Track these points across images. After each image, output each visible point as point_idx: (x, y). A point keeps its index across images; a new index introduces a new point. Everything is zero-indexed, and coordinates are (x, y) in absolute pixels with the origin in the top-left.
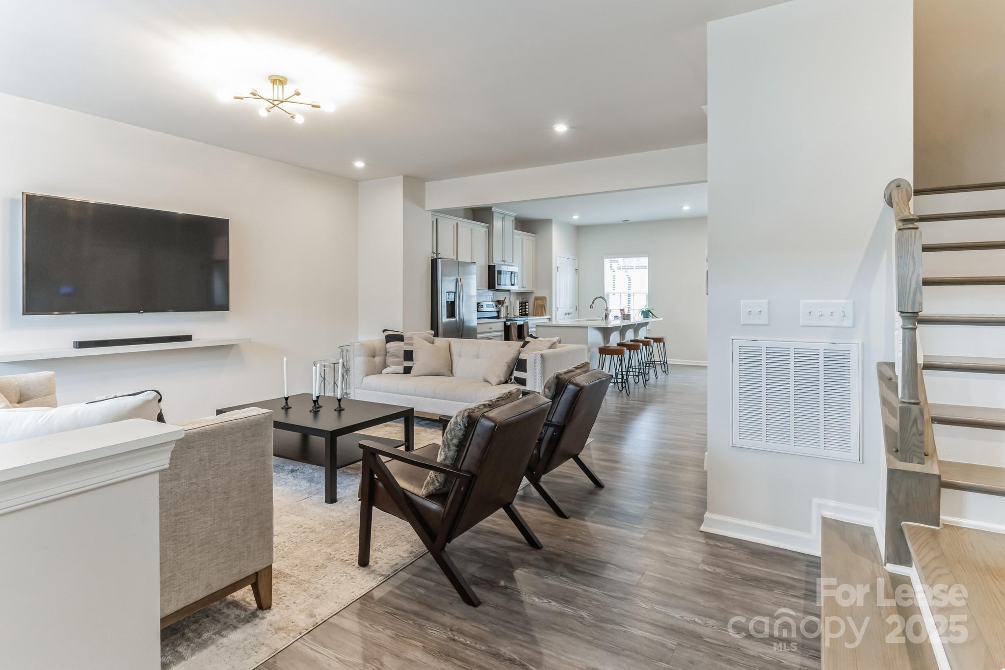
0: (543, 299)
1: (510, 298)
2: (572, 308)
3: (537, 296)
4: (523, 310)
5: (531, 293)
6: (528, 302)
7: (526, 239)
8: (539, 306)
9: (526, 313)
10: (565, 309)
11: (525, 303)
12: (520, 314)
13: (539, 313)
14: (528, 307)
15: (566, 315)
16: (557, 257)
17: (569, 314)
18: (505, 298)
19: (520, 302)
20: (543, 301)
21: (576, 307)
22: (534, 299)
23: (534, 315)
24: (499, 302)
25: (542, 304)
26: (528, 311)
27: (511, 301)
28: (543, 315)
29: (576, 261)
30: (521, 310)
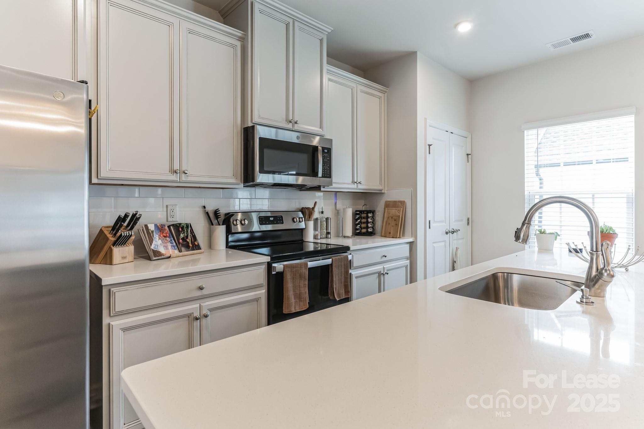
0: (399, 205)
1: (336, 204)
2: (461, 220)
3: (388, 200)
4: (363, 225)
5: (379, 194)
6: (373, 212)
7: (362, 91)
8: (392, 218)
9: (367, 231)
10: (445, 223)
11: (366, 212)
12: (357, 233)
13: (391, 234)
14: (371, 221)
15: (447, 234)
16: (428, 125)
17: (453, 232)
18: (316, 203)
19: (356, 211)
20: (401, 209)
21: (468, 219)
22: (384, 206)
23: (383, 234)
24: (303, 211)
25: (399, 216)
26: (373, 227)
27: (338, 208)
28: (398, 237)
29: (469, 139)
30: (359, 226)
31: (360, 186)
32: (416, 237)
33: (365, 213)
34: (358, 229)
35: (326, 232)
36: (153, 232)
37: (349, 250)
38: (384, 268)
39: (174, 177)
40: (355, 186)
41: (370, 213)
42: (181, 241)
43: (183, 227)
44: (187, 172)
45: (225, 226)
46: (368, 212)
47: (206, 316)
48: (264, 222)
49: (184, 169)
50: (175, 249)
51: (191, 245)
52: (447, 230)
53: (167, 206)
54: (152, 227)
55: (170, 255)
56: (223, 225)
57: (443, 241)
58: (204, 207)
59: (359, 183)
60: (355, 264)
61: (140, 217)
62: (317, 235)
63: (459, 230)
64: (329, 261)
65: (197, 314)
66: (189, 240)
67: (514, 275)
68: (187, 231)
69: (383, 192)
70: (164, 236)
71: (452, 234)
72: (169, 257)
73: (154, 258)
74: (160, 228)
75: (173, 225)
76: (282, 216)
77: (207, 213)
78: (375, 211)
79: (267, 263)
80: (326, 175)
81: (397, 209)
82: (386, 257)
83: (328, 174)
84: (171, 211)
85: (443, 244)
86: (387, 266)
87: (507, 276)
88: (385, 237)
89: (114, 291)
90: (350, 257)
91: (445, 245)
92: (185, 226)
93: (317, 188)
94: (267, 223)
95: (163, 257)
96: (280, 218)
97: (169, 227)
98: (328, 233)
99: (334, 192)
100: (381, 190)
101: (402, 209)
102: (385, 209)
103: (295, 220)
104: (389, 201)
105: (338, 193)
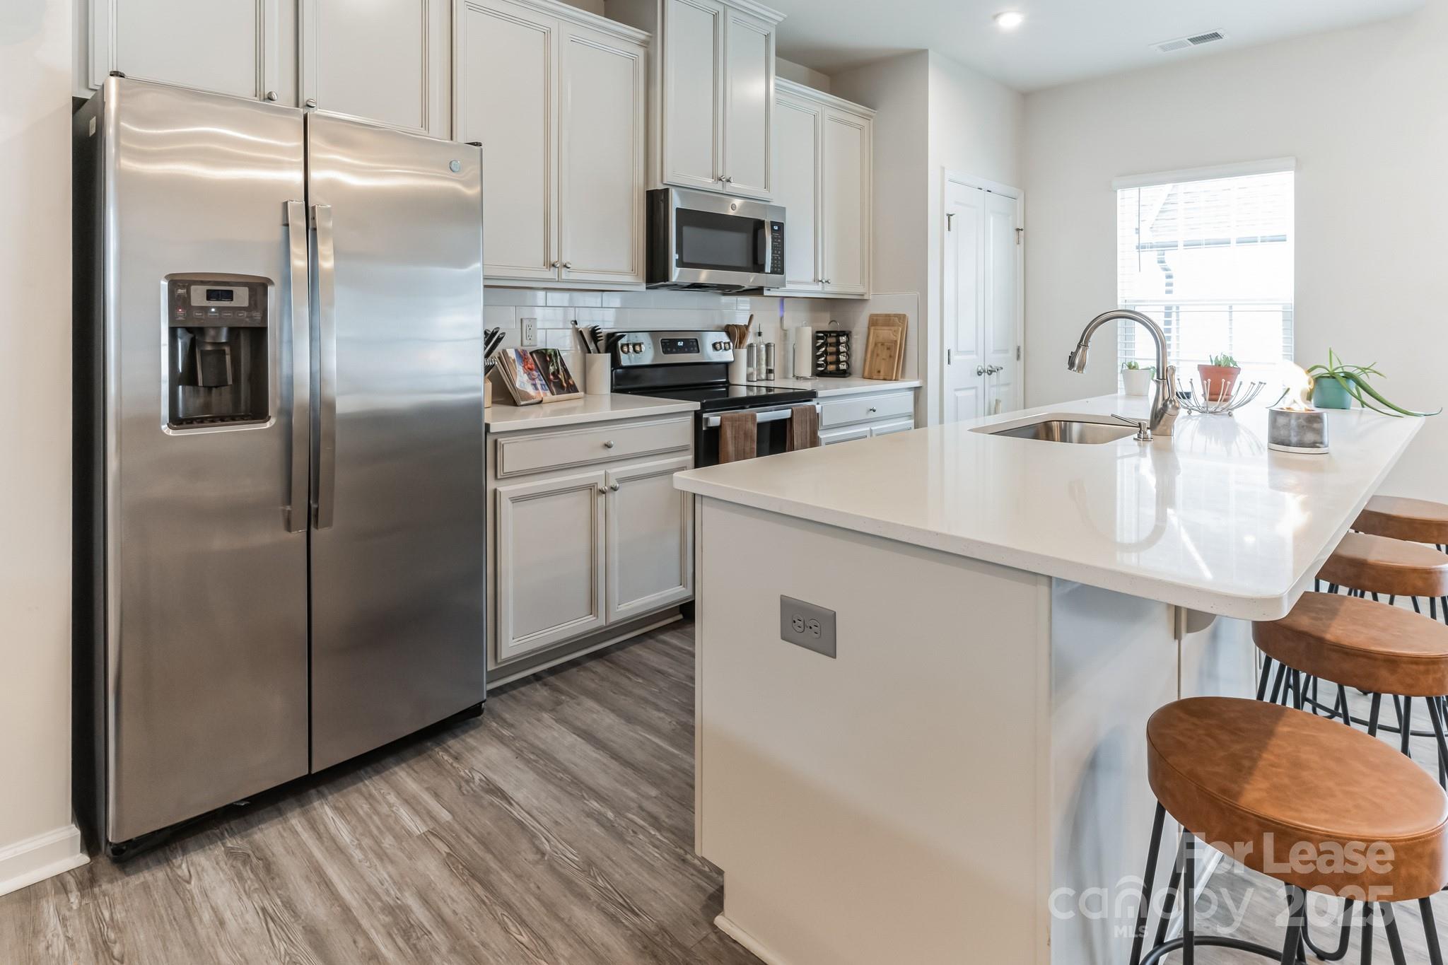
0: (894, 321)
1: (782, 318)
2: (1006, 351)
3: (876, 312)
4: (830, 358)
5: (860, 301)
6: (847, 334)
7: (832, 119)
8: (883, 344)
9: (838, 369)
10: (977, 354)
11: (835, 335)
12: (819, 373)
13: (882, 373)
14: (845, 349)
15: (979, 375)
16: (946, 180)
17: (990, 372)
18: (751, 317)
19: (818, 332)
20: (898, 329)
21: (1018, 350)
22: (867, 322)
23: (866, 374)
24: (730, 331)
25: (896, 341)
26: (847, 362)
27: (785, 327)
28: (894, 378)
29: (1020, 203)
30: (823, 359)
31: (828, 288)
32: (925, 379)
33: (833, 336)
34: (820, 366)
35: (767, 370)
36: (514, 361)
37: (815, 397)
38: (871, 430)
39: (551, 274)
40: (819, 287)
41: (843, 336)
42: (551, 377)
43: (551, 355)
44: (569, 266)
45: (610, 354)
46: (839, 334)
47: (614, 489)
48: (669, 349)
49: (564, 261)
50: (547, 390)
51: (565, 385)
52: (980, 368)
53: (522, 320)
54: (512, 354)
55: (541, 399)
56: (606, 352)
57: (973, 388)
58: (576, 323)
59: (826, 282)
60: (826, 420)
61: (502, 338)
62: (752, 374)
63: (1002, 368)
64: (786, 414)
65: (601, 486)
66: (561, 376)
67: (1074, 424)
68: (557, 362)
69: (866, 297)
70: (529, 368)
71: (989, 374)
72: (541, 402)
73: (522, 403)
74: (522, 356)
75: (537, 352)
76: (696, 339)
77: (581, 332)
78: (850, 332)
79: (693, 413)
80: (776, 269)
81: (893, 328)
82: (874, 411)
83: (779, 268)
84: (528, 329)
85: (973, 391)
86: (876, 428)
87: (1065, 425)
88: (870, 378)
89: (502, 443)
90: (818, 408)
91: (977, 396)
92: (553, 353)
93: (758, 291)
94: (674, 350)
95: (532, 401)
96: (692, 342)
97: (531, 353)
98: (770, 371)
99: (779, 298)
100: (863, 295)
101: (901, 329)
102: (869, 329)
103: (718, 346)
104: (877, 315)
105: (785, 299)
